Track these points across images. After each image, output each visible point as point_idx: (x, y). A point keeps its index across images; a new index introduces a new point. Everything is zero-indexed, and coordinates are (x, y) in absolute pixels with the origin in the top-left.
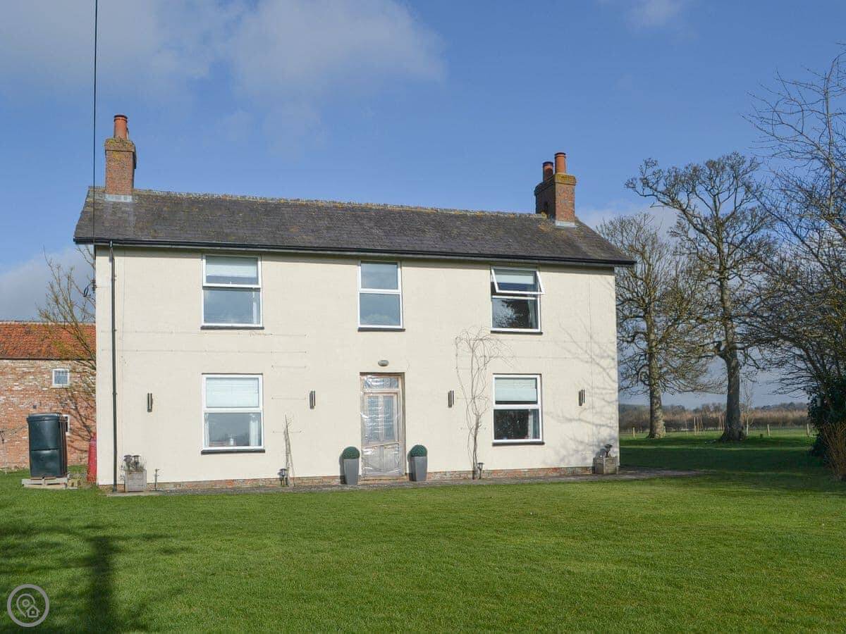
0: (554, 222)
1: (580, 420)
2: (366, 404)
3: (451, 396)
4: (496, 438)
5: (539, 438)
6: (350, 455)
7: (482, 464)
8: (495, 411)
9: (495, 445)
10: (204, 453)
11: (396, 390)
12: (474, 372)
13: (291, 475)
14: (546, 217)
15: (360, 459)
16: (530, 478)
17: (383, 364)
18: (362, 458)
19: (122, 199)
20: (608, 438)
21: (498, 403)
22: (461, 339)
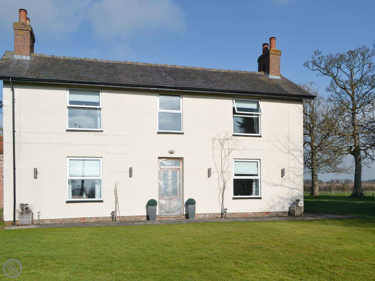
0: (268, 76)
1: (281, 185)
2: (162, 175)
3: (209, 171)
4: (235, 195)
5: (259, 195)
6: (152, 203)
7: (227, 209)
8: (235, 180)
9: (234, 199)
10: (67, 202)
11: (178, 167)
12: (223, 157)
13: (118, 215)
14: (264, 74)
15: (158, 206)
16: (253, 218)
17: (171, 153)
18: (159, 205)
19: (24, 58)
20: (297, 196)
21: (236, 175)
22: (216, 139)
